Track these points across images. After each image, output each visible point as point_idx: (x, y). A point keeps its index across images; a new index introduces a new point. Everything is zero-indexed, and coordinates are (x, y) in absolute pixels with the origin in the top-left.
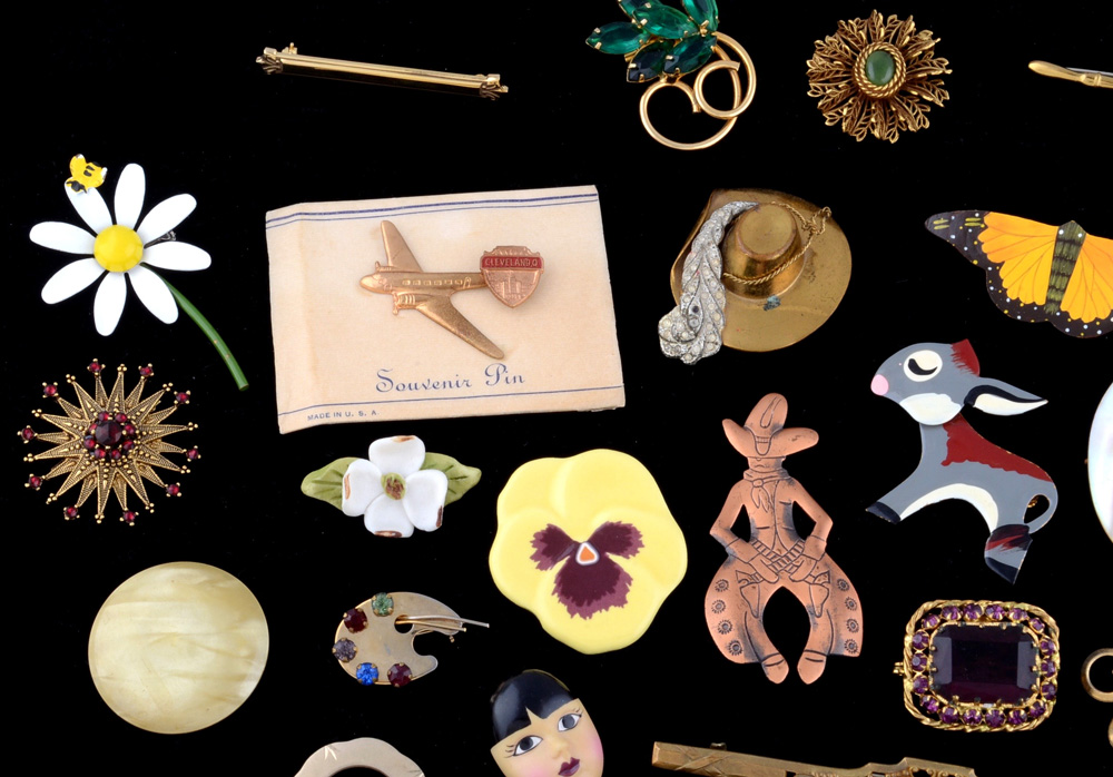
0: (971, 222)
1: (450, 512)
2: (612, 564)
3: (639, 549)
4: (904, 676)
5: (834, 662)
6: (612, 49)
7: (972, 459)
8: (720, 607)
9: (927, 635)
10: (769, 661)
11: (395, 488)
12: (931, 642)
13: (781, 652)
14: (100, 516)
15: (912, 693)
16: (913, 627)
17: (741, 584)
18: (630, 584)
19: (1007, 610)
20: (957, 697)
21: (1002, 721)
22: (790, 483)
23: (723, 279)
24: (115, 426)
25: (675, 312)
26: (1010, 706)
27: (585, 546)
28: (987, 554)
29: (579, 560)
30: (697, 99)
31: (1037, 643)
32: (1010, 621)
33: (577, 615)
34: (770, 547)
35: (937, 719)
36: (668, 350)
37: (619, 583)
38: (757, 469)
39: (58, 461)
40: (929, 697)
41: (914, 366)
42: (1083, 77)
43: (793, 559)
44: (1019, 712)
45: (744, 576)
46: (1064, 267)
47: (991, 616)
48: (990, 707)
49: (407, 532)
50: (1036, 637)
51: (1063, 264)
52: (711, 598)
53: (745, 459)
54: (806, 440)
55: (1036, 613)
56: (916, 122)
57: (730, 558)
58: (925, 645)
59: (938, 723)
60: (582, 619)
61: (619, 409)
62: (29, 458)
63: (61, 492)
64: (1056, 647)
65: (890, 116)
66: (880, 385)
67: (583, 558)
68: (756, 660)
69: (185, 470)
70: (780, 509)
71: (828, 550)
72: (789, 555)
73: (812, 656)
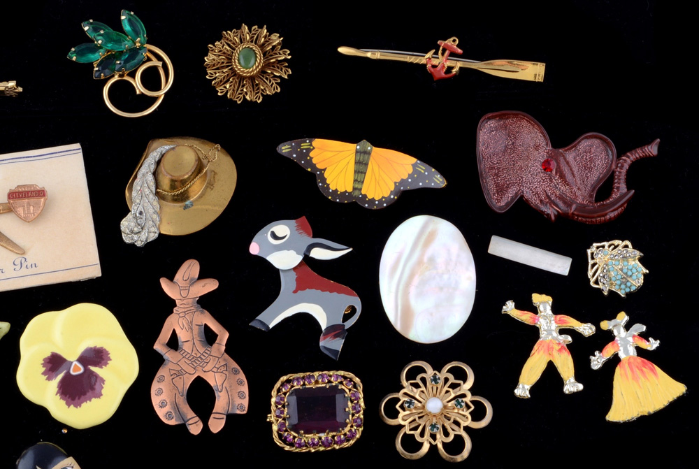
0: (304, 146)
2: (92, 373)
3: (109, 362)
4: (273, 423)
5: (231, 418)
6: (83, 60)
7: (311, 288)
8: (160, 392)
9: (283, 396)
10: (190, 422)
12: (286, 400)
13: (198, 416)
15: (278, 432)
16: (276, 392)
17: (173, 377)
18: (104, 384)
19: (331, 376)
20: (302, 432)
21: (331, 443)
22: (202, 312)
23: (157, 194)
25: (130, 216)
26: (335, 433)
27: (75, 363)
28: (322, 343)
29: (72, 372)
30: (139, 88)
31: (348, 394)
32: (332, 382)
33: (72, 406)
34: (190, 352)
35: (293, 446)
36: (127, 239)
37: (97, 384)
38: (181, 306)
40: (286, 433)
41: (274, 236)
42: (369, 54)
43: (204, 358)
44: (340, 436)
45: (174, 372)
46: (362, 167)
47: (320, 381)
48: (323, 436)
50: (347, 391)
51: (361, 167)
52: (155, 387)
53: (174, 301)
54: (211, 285)
55: (348, 376)
56: (272, 89)
57: (166, 362)
58: (282, 402)
59: (294, 448)
60: (75, 408)
61: (97, 278)
64: (361, 396)
65: (255, 86)
66: (254, 249)
67: (74, 371)
68: (183, 422)
70: (196, 329)
71: (226, 351)
72: (202, 356)
73: (217, 416)
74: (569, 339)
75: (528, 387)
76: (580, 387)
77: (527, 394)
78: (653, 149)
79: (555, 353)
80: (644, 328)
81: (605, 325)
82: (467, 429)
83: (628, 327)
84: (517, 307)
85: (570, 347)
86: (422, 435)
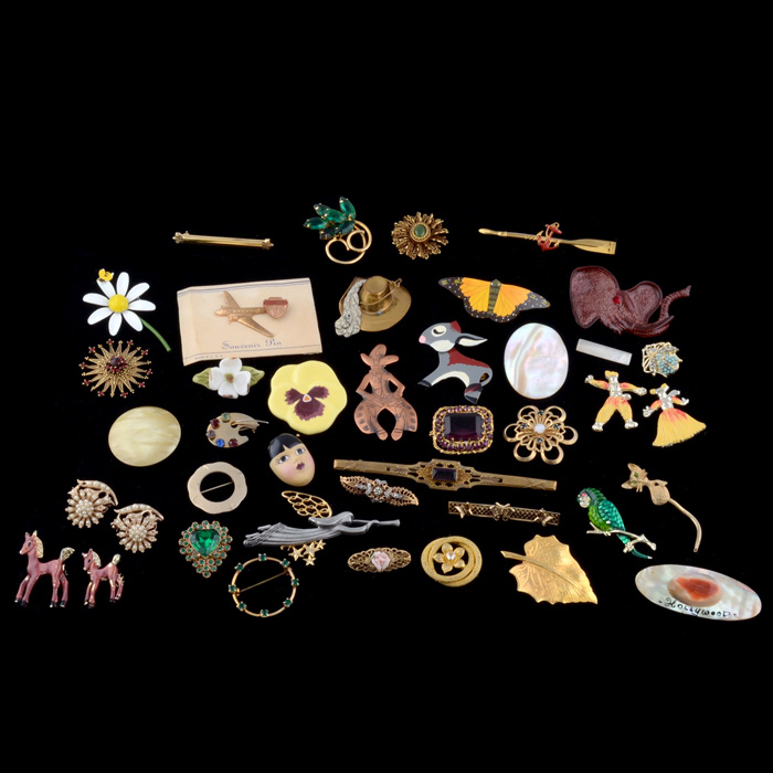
0: (457, 281)
1: (252, 389)
2: (317, 401)
3: (327, 395)
4: (433, 436)
5: (406, 433)
6: (314, 228)
7: (459, 363)
8: (360, 415)
9: (441, 418)
10: (380, 433)
11: (230, 378)
12: (443, 421)
13: (385, 429)
14: (112, 394)
15: (436, 441)
16: (436, 417)
17: (368, 407)
18: (324, 408)
19: (472, 408)
20: (453, 440)
21: (471, 449)
22: (388, 374)
23: (360, 305)
24: (118, 360)
25: (341, 318)
26: (474, 442)
27: (306, 395)
28: (465, 394)
29: (304, 400)
30: (349, 245)
31: (483, 419)
32: (473, 411)
33: (304, 420)
34: (380, 395)
35: (447, 450)
36: (338, 333)
37: (320, 408)
38: (374, 369)
39: (96, 375)
40: (442, 441)
41: (435, 332)
42: (500, 234)
43: (389, 399)
44: (477, 444)
45: (369, 405)
46: (494, 297)
47: (465, 410)
48: (466, 443)
49: (235, 396)
50: (483, 416)
51: (493, 296)
52: (356, 413)
53: (369, 367)
54: (394, 359)
55: (483, 409)
56: (436, 251)
57: (364, 399)
58: (440, 422)
62: (84, 374)
63: (97, 386)
64: (492, 421)
65: (424, 249)
66: (422, 340)
68: (375, 432)
69: (146, 378)
70: (383, 383)
72: (387, 398)
73: (397, 431)
74: (630, 396)
75: (602, 424)
76: (636, 424)
77: (601, 429)
78: (687, 292)
79: (620, 405)
80: (679, 393)
81: (653, 392)
82: (561, 444)
83: (668, 392)
84: (595, 379)
85: (629, 402)
86: (531, 446)
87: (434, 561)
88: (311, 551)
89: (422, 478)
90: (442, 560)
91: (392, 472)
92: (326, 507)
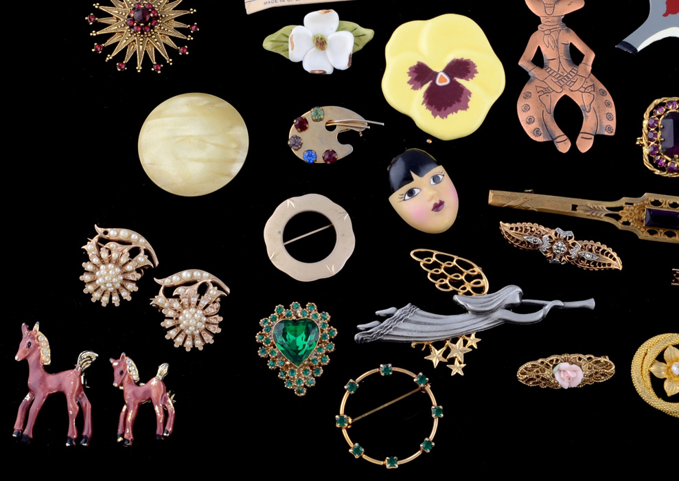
1: (355, 57)
2: (458, 84)
3: (475, 75)
4: (643, 145)
5: (599, 139)
8: (527, 108)
9: (657, 119)
10: (558, 140)
11: (321, 43)
12: (660, 123)
13: (566, 134)
14: (139, 68)
15: (648, 155)
16: (648, 115)
17: (540, 94)
18: (470, 96)
20: (677, 156)
22: (568, 31)
24: (145, 11)
27: (441, 74)
29: (438, 83)
33: (438, 117)
34: (557, 71)
35: (664, 171)
37: (463, 96)
38: (547, 24)
39: (111, 35)
40: (659, 157)
43: (571, 77)
45: (541, 89)
49: (329, 71)
52: (521, 104)
53: (538, 18)
54: (577, 4)
57: (532, 78)
58: (656, 125)
59: (665, 173)
60: (441, 119)
62: (93, 34)
63: (114, 54)
67: (440, 82)
68: (550, 139)
69: (190, 38)
70: (562, 49)
71: (593, 72)
72: (568, 75)
73: (585, 136)
87: (651, 375)
88: (458, 351)
89: (627, 223)
90: (663, 375)
91: (580, 213)
92: (479, 276)
